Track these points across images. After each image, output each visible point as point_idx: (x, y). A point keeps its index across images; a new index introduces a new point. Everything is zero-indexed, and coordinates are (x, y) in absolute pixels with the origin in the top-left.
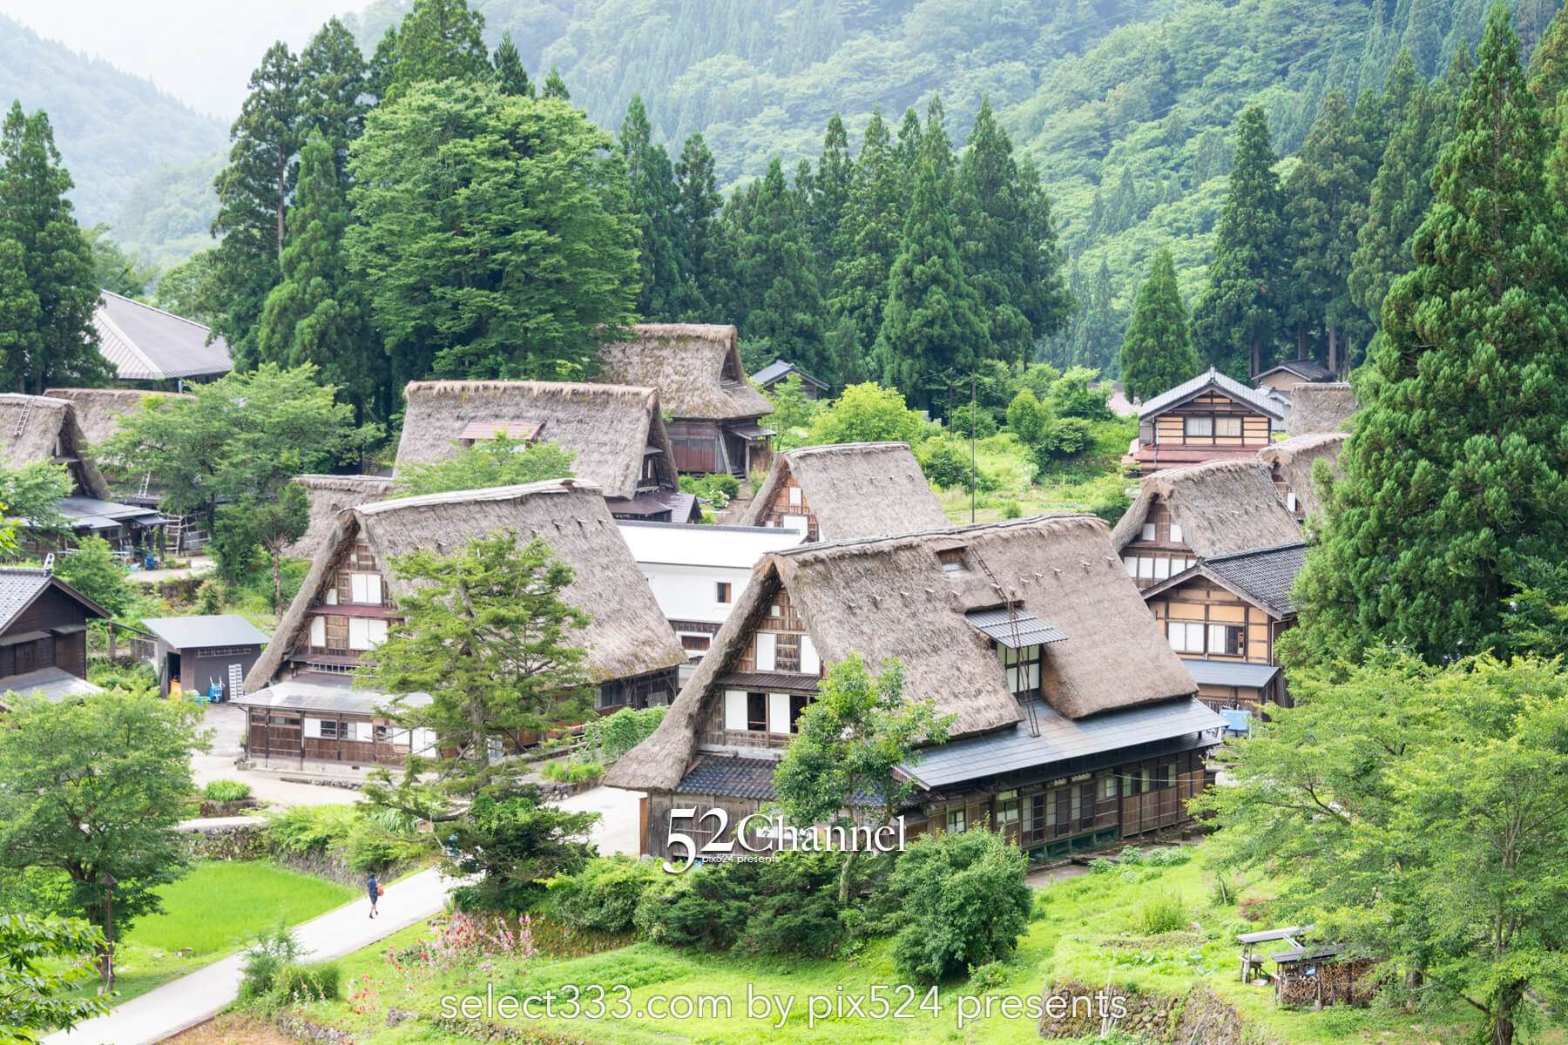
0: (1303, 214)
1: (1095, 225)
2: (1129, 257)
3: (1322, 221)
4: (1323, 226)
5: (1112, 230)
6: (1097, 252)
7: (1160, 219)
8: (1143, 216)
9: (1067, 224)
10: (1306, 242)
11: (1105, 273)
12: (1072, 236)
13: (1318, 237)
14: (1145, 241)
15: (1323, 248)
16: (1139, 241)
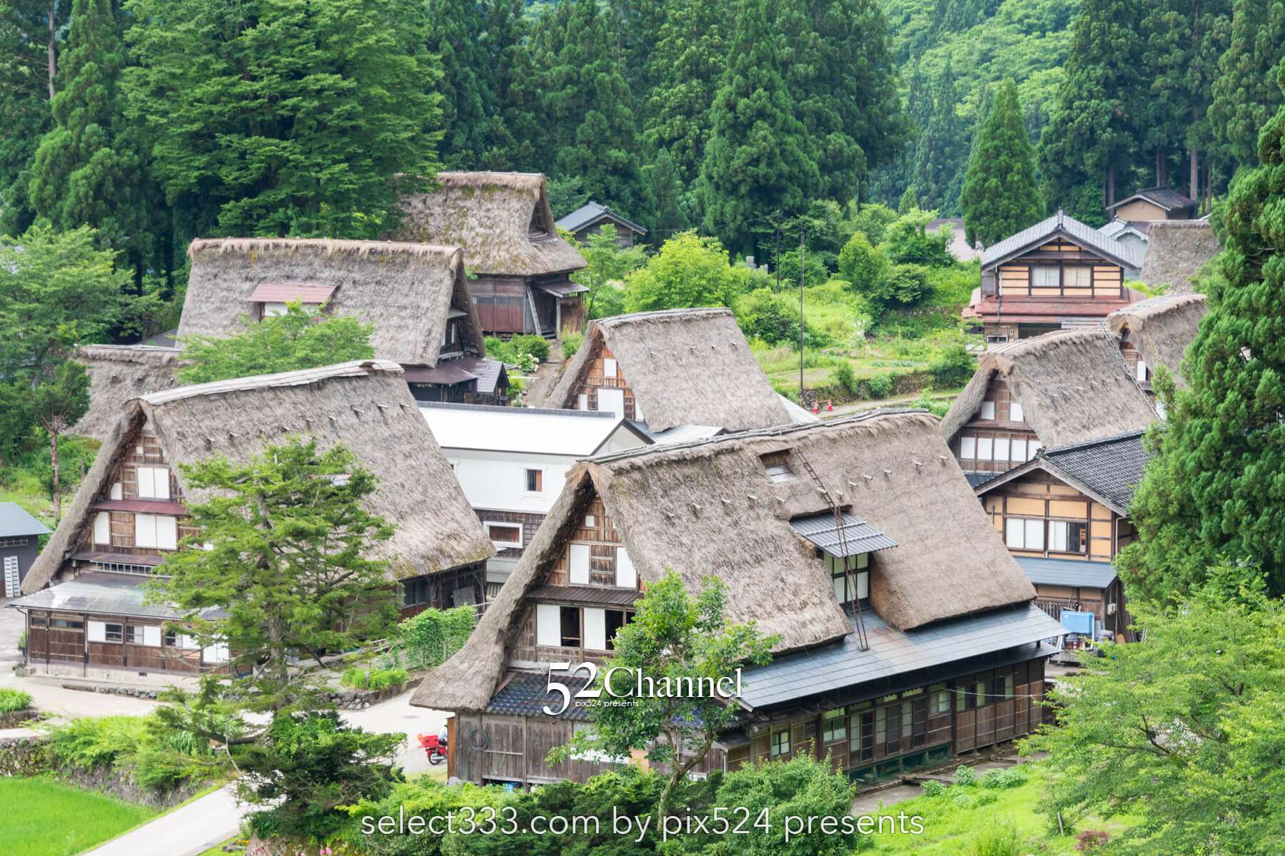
0: (1162, 28)
1: (938, 21)
2: (975, 57)
3: (1182, 36)
4: (1184, 42)
5: (956, 27)
6: (940, 51)
7: (1009, 15)
8: (990, 13)
9: (907, 20)
10: (1165, 59)
11: (949, 76)
12: (913, 33)
13: (1178, 53)
14: (994, 40)
15: (1184, 66)
16: (986, 40)
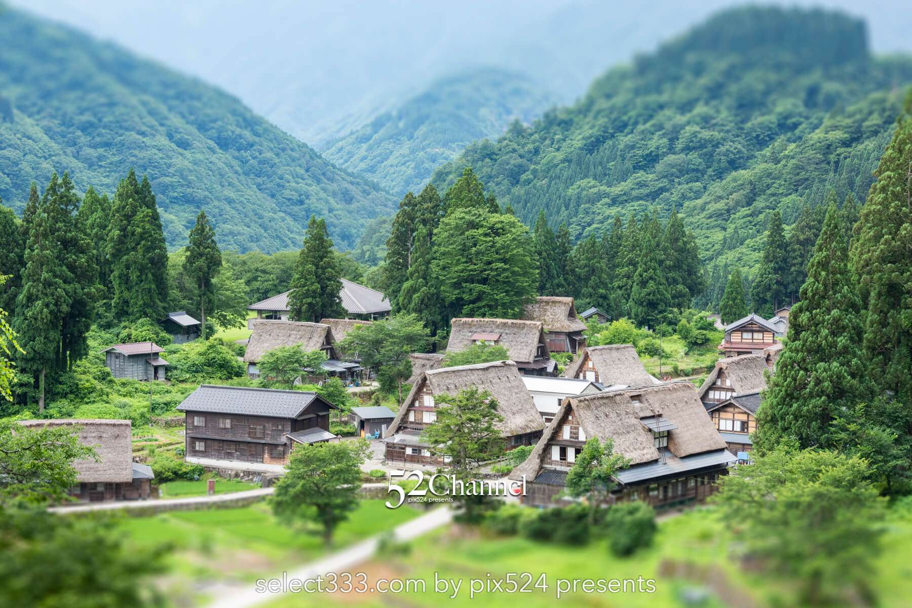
0: (794, 251)
1: (724, 247)
2: (736, 259)
3: (801, 253)
4: (802, 256)
5: (730, 249)
6: (724, 257)
7: (748, 245)
8: (742, 244)
9: (713, 246)
10: (796, 261)
11: (726, 265)
12: (715, 251)
13: (800, 259)
14: (742, 253)
15: (801, 264)
16: (740, 253)
